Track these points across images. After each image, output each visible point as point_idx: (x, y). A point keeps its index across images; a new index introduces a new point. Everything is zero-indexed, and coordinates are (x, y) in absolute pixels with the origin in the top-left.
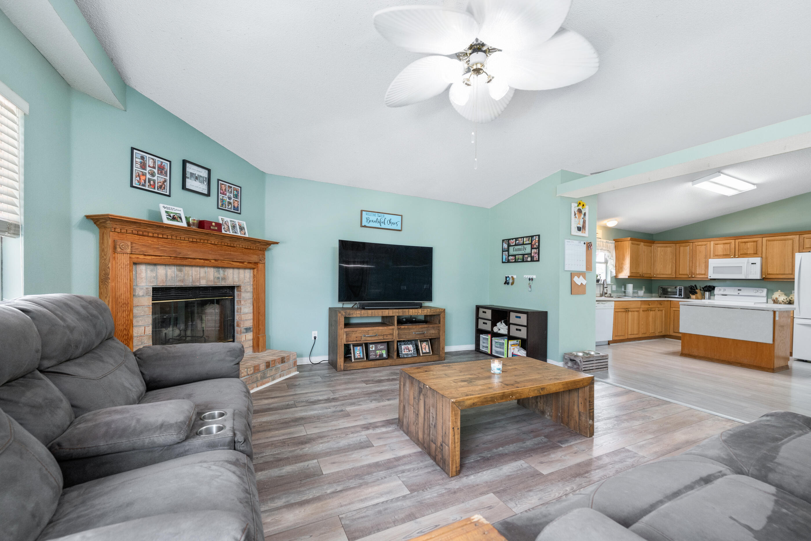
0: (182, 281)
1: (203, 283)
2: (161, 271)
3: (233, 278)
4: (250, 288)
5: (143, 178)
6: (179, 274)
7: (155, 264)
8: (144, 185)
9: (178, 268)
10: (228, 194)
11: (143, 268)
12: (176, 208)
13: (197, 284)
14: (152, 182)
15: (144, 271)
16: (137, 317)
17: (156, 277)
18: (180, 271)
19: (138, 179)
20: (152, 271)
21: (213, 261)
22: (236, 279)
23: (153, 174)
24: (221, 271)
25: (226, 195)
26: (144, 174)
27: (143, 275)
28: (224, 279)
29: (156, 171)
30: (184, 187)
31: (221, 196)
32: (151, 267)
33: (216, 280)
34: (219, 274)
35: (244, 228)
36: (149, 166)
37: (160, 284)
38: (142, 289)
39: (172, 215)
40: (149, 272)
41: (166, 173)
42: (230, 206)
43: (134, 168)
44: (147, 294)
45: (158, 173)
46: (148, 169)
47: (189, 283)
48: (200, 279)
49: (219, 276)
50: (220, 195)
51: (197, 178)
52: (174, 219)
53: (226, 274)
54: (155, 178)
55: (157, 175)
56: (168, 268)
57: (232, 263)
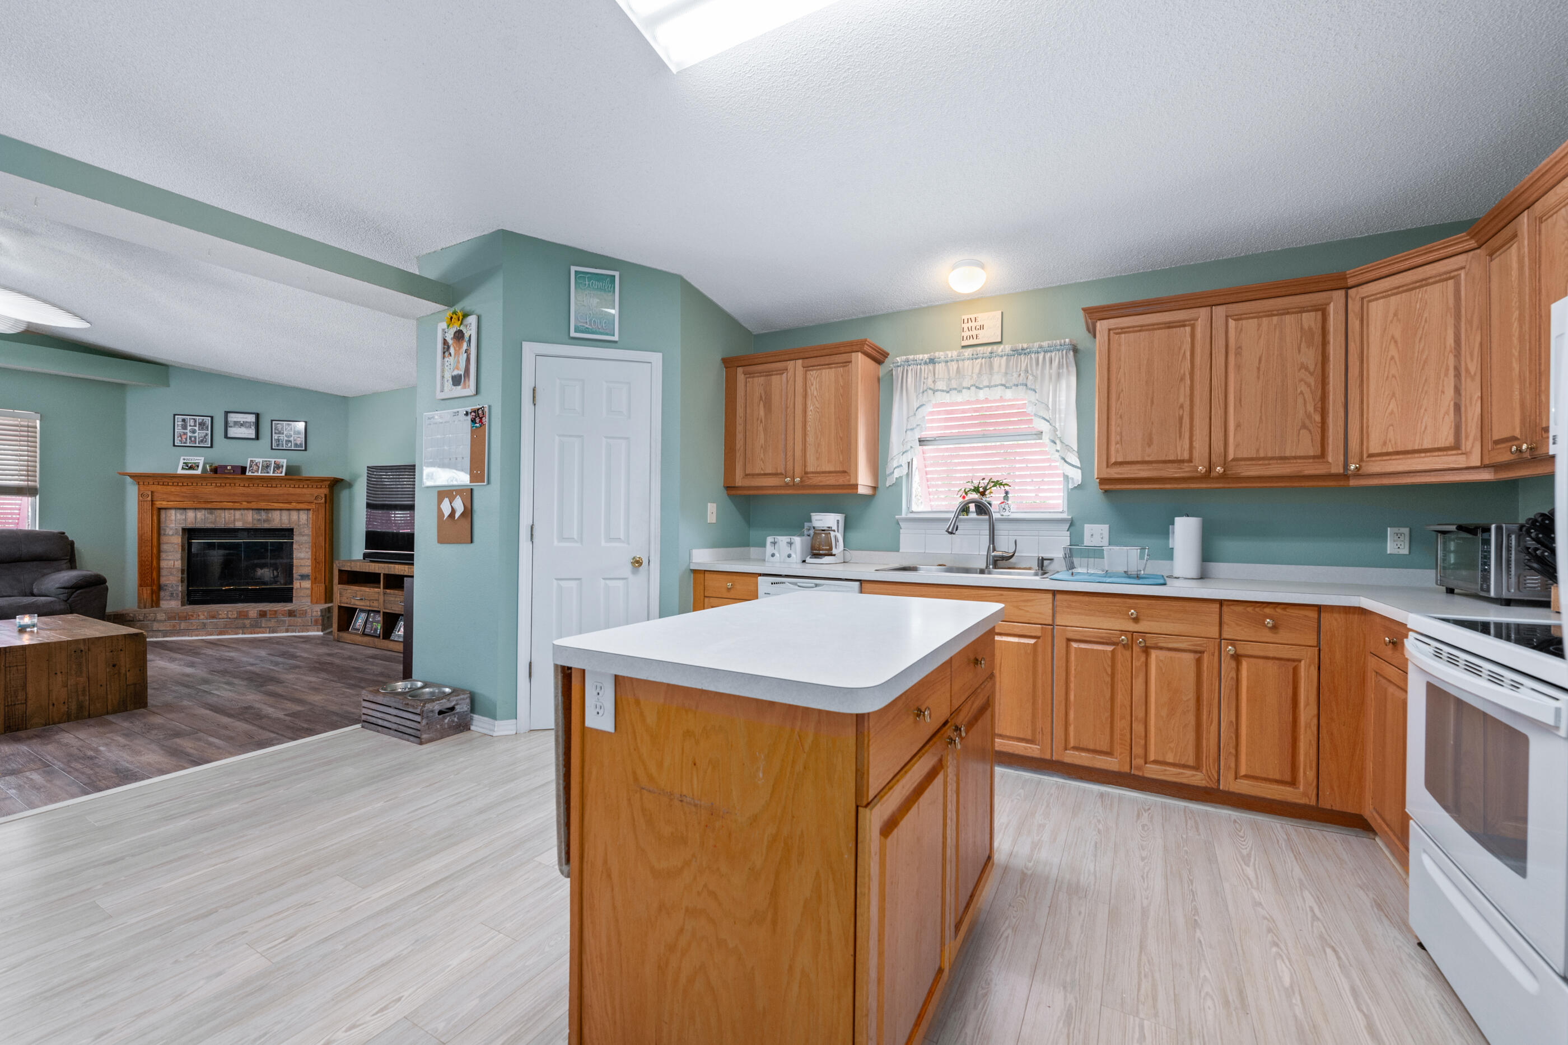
0: (213, 523)
1: (239, 525)
2: (191, 514)
3: (281, 519)
4: (307, 531)
5: (184, 437)
6: (210, 516)
7: (185, 509)
8: (185, 443)
9: (209, 511)
10: (285, 433)
11: (173, 512)
12: (196, 458)
13: (231, 526)
14: (193, 439)
15: (173, 515)
16: (166, 552)
17: (185, 520)
18: (211, 513)
19: (180, 438)
20: (181, 514)
21: (244, 503)
22: (286, 521)
23: (194, 432)
24: (263, 513)
25: (283, 434)
26: (185, 434)
27: (173, 518)
28: (267, 521)
29: (197, 428)
30: (226, 436)
31: (275, 437)
32: (181, 511)
33: (255, 522)
34: (261, 516)
35: (283, 466)
36: (190, 426)
37: (189, 526)
38: (171, 529)
39: (189, 465)
40: (178, 515)
41: (207, 428)
42: (289, 445)
43: (176, 431)
44: (177, 533)
45: (199, 430)
46: (189, 428)
47: (221, 525)
48: (234, 520)
49: (259, 518)
50: (274, 435)
51: (242, 425)
52: (191, 468)
53: (270, 515)
54: (196, 434)
55: (198, 431)
56: (197, 511)
57: (273, 504)
